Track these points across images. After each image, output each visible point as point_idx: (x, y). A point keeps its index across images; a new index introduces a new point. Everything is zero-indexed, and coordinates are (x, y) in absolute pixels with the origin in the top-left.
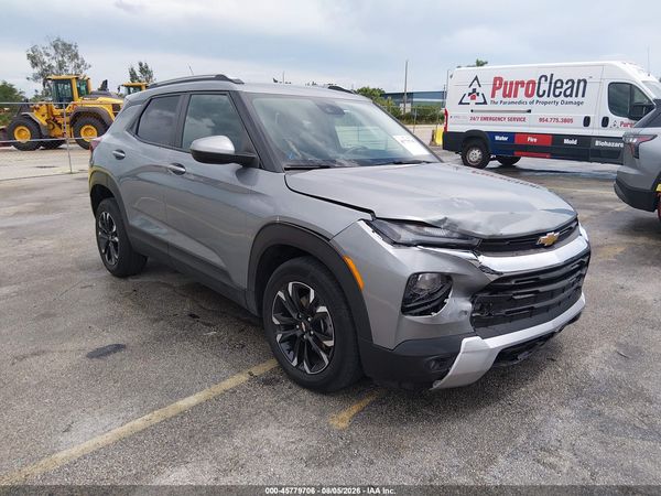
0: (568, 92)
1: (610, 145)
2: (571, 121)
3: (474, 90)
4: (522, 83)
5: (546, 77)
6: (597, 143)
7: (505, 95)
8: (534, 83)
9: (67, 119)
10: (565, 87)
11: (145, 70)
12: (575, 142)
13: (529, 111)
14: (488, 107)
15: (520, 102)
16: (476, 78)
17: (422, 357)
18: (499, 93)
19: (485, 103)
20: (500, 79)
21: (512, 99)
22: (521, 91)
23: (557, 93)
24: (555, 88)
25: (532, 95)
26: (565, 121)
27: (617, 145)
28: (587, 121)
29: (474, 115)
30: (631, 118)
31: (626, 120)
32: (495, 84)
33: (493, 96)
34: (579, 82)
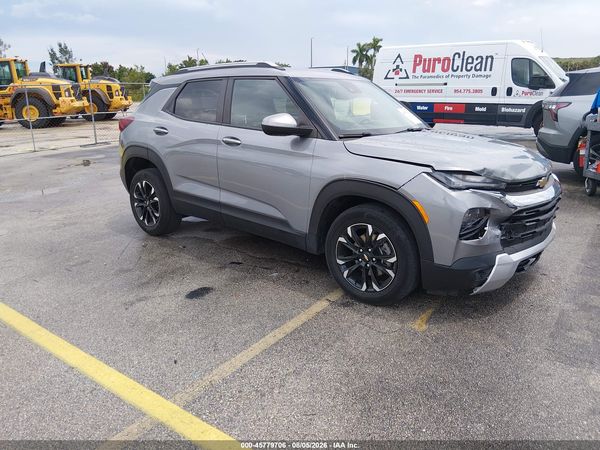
0: (478, 67)
1: (513, 110)
2: (481, 91)
3: (398, 66)
4: (439, 60)
5: (459, 54)
6: (503, 110)
7: (424, 71)
8: (449, 59)
9: (9, 100)
10: (475, 62)
11: (64, 51)
12: (484, 109)
13: (446, 84)
14: (411, 80)
15: (438, 77)
16: (399, 56)
17: (471, 270)
18: (419, 68)
19: (408, 77)
20: (420, 56)
21: (431, 74)
22: (438, 66)
23: (469, 67)
24: (467, 63)
25: (447, 70)
26: (476, 91)
27: (519, 111)
28: (494, 92)
29: (399, 88)
30: (530, 88)
31: (526, 89)
32: (415, 61)
33: (414, 71)
34: (487, 58)
